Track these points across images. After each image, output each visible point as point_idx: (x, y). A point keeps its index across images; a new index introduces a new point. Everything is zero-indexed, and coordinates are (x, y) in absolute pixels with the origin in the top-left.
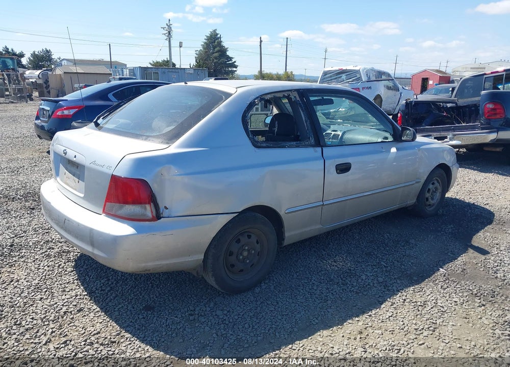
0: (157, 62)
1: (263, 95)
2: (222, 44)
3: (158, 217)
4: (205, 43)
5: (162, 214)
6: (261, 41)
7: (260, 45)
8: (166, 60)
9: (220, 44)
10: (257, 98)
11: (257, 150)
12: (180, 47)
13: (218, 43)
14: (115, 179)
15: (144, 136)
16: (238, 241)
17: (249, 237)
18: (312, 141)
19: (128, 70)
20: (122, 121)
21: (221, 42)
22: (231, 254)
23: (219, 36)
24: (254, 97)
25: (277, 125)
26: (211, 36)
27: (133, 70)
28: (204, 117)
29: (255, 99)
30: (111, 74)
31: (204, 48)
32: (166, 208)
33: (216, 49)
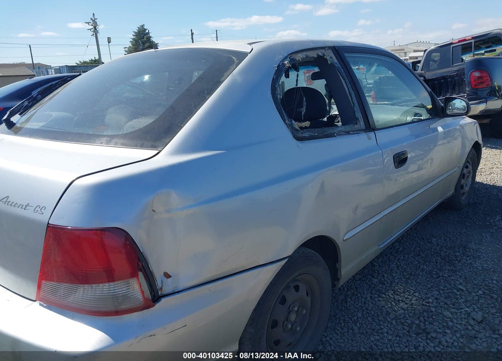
0: (85, 62)
1: (292, 53)
2: (152, 39)
3: (156, 297)
4: (133, 39)
5: (161, 288)
6: (192, 34)
7: (192, 38)
8: (94, 59)
9: (150, 40)
10: (285, 58)
11: (300, 144)
12: (109, 43)
13: (147, 38)
14: (54, 233)
15: (105, 136)
16: (283, 301)
17: (297, 288)
18: (362, 124)
19: (53, 70)
20: (55, 114)
21: (150, 37)
22: (275, 324)
23: (147, 31)
24: (281, 57)
25: (305, 103)
26: (139, 32)
27: (59, 69)
28: (210, 93)
29: (283, 60)
30: (35, 75)
31: (133, 45)
32: (167, 276)
33: (146, 45)
